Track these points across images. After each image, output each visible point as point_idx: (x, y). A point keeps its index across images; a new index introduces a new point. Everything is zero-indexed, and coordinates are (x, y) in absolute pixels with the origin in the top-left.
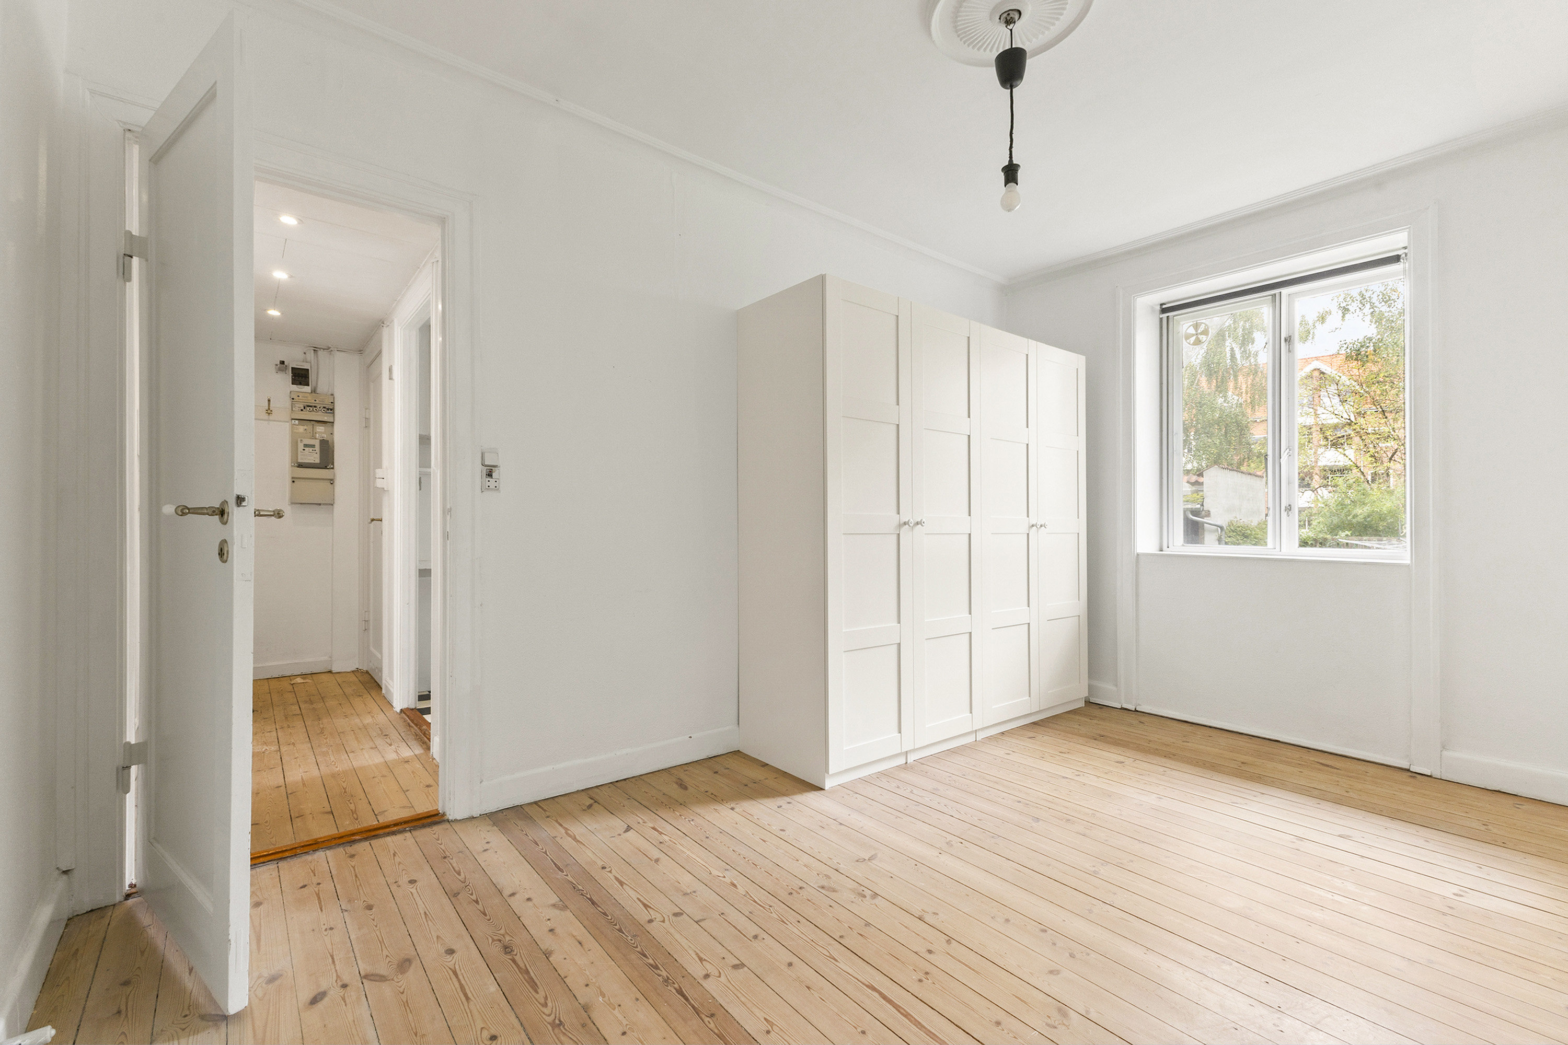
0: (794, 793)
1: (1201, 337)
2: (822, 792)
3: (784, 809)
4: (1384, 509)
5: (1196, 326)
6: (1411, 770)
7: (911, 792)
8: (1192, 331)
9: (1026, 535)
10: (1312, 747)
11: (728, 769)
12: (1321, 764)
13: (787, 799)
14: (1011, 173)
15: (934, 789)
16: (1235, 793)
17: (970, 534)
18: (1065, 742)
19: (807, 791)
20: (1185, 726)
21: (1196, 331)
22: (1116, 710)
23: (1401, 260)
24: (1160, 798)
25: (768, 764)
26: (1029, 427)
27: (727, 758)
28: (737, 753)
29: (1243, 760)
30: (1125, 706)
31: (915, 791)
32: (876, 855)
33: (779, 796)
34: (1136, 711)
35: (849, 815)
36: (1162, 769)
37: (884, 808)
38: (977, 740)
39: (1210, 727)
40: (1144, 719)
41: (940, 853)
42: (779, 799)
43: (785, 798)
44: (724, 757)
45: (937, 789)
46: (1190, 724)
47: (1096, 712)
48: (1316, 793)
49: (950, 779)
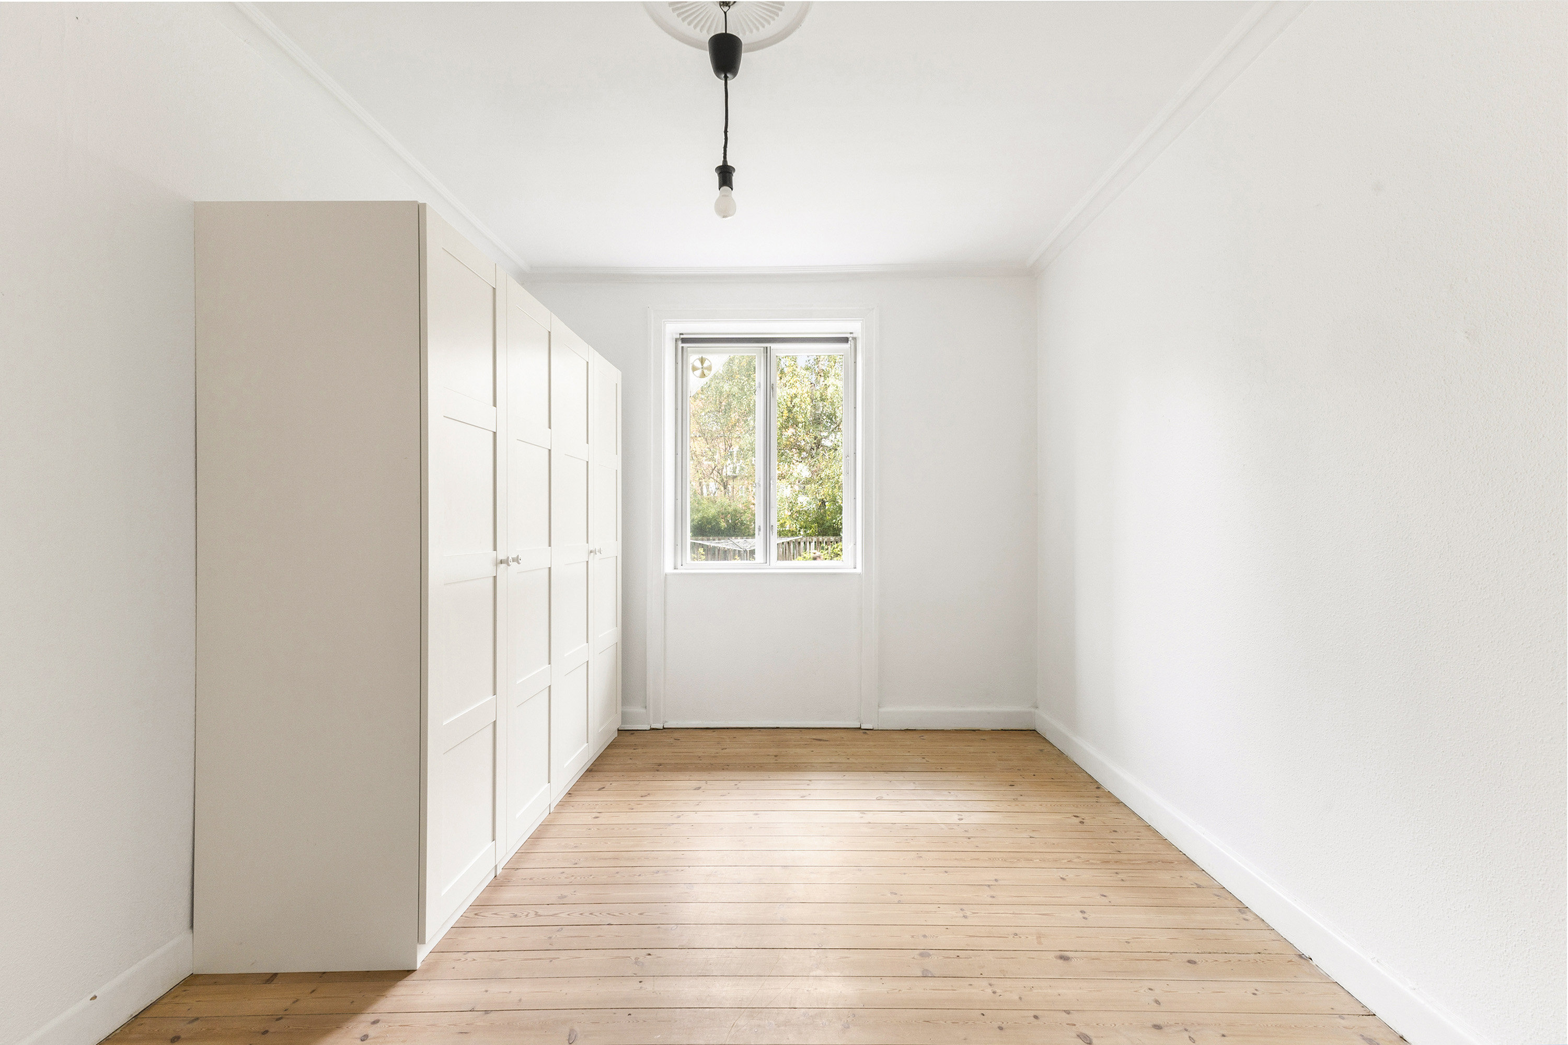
0: (370, 1002)
1: (706, 371)
2: (414, 976)
3: (374, 1038)
4: (710, 514)
5: (702, 361)
6: (862, 728)
7: (536, 914)
8: (698, 364)
9: (586, 563)
10: (802, 727)
11: (197, 1019)
12: (817, 740)
13: (368, 1017)
14: (725, 174)
15: (559, 898)
16: (797, 787)
17: (550, 568)
18: (635, 782)
19: (392, 986)
20: (710, 733)
21: (702, 365)
22: (647, 732)
23: (849, 342)
24: (757, 814)
25: (276, 974)
26: (589, 443)
27: (177, 1000)
28: (192, 981)
29: (775, 754)
30: (653, 727)
31: (540, 912)
32: (572, 1031)
33: (347, 1020)
34: (664, 728)
35: (487, 991)
36: (733, 783)
37: (523, 955)
38: (551, 812)
39: (728, 728)
40: (676, 735)
41: (640, 982)
42: (351, 1025)
43: (362, 1017)
44: (165, 1001)
45: (563, 897)
46: (712, 730)
47: (632, 739)
48: (835, 766)
49: (565, 875)
